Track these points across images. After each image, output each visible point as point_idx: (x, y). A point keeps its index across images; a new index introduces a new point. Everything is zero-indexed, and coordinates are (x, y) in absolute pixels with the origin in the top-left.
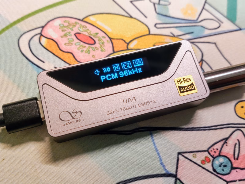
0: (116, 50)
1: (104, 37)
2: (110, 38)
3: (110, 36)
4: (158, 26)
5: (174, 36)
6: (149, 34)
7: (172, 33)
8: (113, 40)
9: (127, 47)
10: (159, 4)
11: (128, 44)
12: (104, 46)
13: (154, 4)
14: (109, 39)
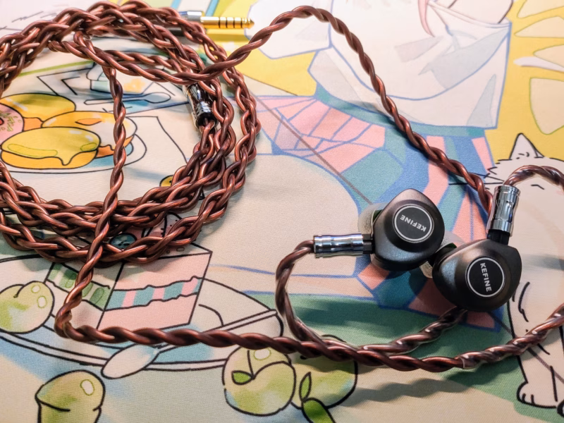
0: (25, 129)
1: (16, 117)
2: (23, 118)
3: (24, 116)
4: (88, 102)
5: (106, 112)
6: (75, 111)
7: (104, 109)
8: (25, 119)
9: (42, 125)
10: (98, 80)
11: (43, 122)
12: (13, 125)
13: (91, 80)
14: (20, 118)
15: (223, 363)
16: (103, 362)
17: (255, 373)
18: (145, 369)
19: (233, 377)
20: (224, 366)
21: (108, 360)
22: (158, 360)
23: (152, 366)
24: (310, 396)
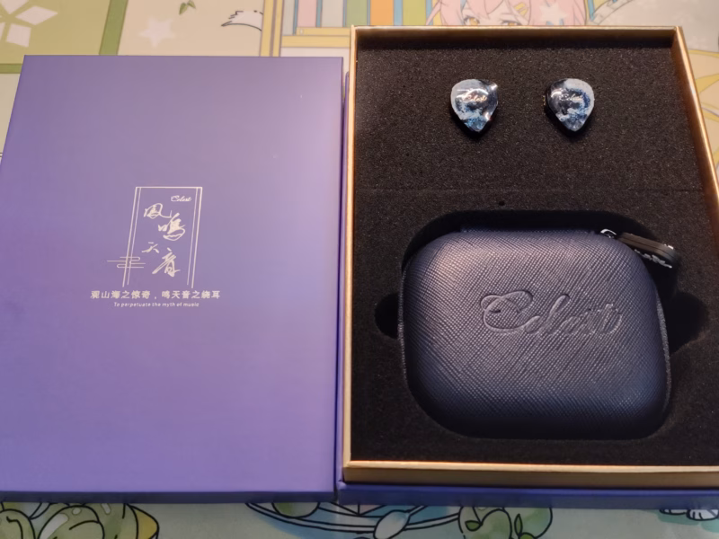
15: (456, 517)
16: (372, 529)
17: (481, 520)
18: (404, 529)
19: (467, 526)
20: (458, 519)
21: (375, 527)
22: (410, 522)
23: (408, 527)
24: (524, 531)
